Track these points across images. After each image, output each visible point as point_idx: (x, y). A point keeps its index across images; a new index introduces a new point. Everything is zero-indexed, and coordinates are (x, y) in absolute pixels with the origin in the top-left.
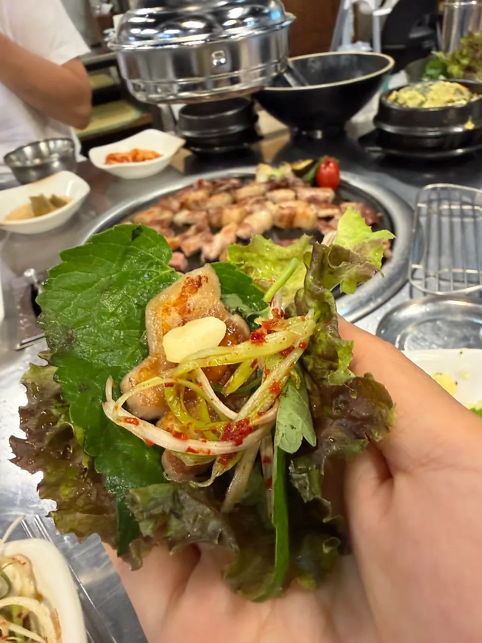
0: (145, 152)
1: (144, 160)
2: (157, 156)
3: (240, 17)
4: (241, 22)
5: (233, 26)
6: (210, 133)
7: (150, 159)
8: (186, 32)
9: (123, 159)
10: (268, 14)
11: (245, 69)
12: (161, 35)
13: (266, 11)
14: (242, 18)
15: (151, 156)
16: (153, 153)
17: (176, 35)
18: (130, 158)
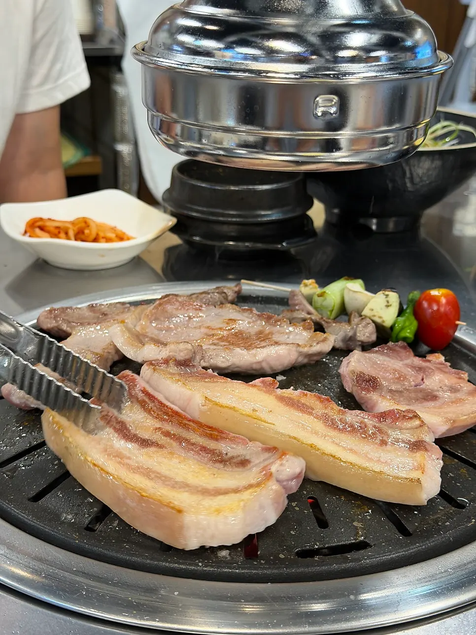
0: (100, 226)
1: (96, 240)
2: (121, 238)
3: (365, 46)
4: (365, 55)
5: (352, 60)
6: (223, 215)
7: (108, 240)
8: (271, 55)
9: (59, 231)
10: (412, 49)
11: (355, 129)
12: (229, 54)
13: (409, 43)
14: (367, 49)
15: (112, 235)
16: (113, 229)
17: (255, 58)
18: (71, 233)
